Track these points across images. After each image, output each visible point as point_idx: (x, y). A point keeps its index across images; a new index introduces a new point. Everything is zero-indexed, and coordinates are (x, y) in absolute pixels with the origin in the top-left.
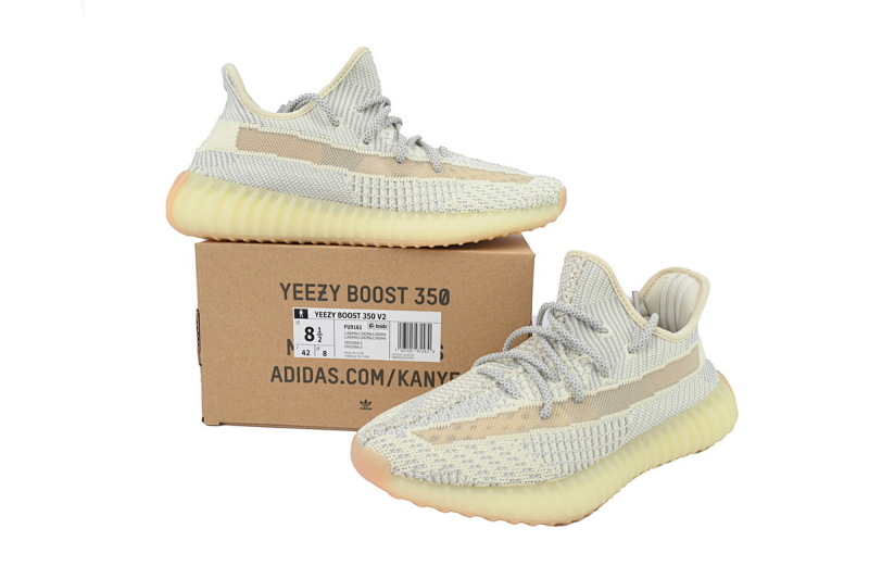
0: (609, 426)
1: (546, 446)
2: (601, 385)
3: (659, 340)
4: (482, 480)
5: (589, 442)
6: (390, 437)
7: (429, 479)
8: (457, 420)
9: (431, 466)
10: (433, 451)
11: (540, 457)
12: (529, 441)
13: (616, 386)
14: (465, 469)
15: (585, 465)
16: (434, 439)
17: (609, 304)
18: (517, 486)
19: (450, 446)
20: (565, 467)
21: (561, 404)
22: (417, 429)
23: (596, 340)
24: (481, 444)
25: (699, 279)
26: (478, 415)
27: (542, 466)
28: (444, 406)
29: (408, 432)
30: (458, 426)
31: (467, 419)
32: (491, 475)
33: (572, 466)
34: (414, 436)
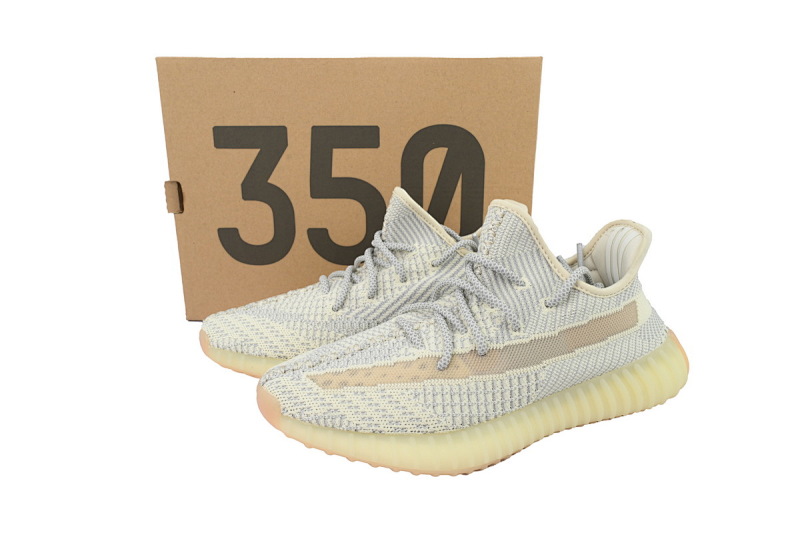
0: (515, 381)
1: (439, 397)
2: (510, 339)
3: (581, 295)
4: (364, 426)
5: (490, 396)
6: (285, 380)
7: (314, 421)
8: (354, 367)
9: (317, 409)
10: (321, 395)
11: (431, 408)
12: (420, 391)
13: (528, 341)
14: (349, 415)
15: (483, 419)
16: (326, 384)
17: (530, 257)
18: (401, 434)
19: (340, 391)
20: (458, 420)
21: (462, 355)
22: (313, 373)
23: (512, 293)
24: (370, 392)
25: (641, 231)
26: (376, 363)
27: (432, 416)
28: (347, 352)
29: (304, 376)
30: (353, 373)
31: (364, 366)
32: (376, 422)
33: (467, 419)
34: (308, 380)
